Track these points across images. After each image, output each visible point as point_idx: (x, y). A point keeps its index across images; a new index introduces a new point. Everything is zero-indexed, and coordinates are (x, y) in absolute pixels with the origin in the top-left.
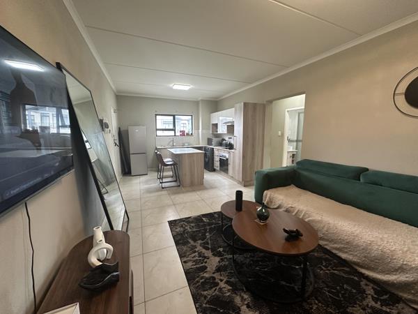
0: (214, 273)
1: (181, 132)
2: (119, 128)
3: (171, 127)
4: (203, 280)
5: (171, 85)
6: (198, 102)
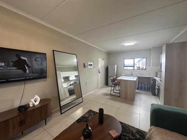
1: (137, 67)
5: (124, 44)
6: (151, 49)
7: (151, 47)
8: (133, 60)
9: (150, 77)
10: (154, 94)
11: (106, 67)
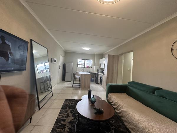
0: (67, 123)
1: (87, 66)
2: (64, 63)
3: (84, 64)
4: (61, 124)
5: (82, 48)
6: (95, 55)
7: (96, 53)
8: (84, 60)
9: (94, 73)
10: (97, 83)
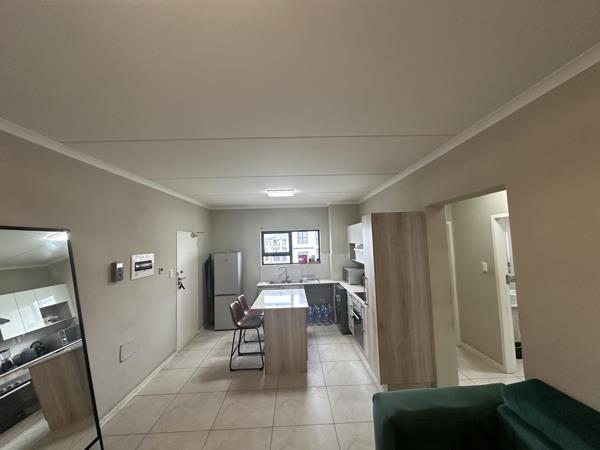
1: (300, 257)
3: (288, 251)
5: (264, 192)
6: (327, 208)
8: (287, 235)
9: (332, 285)
10: (346, 332)
11: (205, 261)
